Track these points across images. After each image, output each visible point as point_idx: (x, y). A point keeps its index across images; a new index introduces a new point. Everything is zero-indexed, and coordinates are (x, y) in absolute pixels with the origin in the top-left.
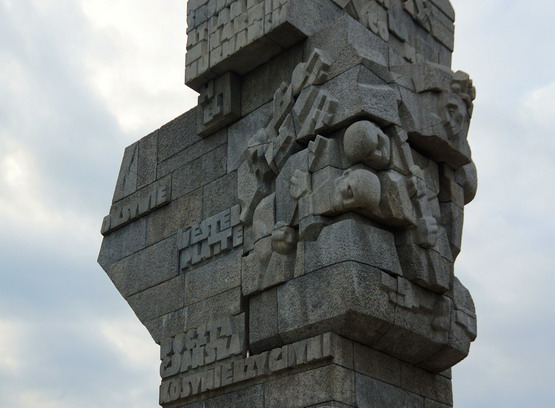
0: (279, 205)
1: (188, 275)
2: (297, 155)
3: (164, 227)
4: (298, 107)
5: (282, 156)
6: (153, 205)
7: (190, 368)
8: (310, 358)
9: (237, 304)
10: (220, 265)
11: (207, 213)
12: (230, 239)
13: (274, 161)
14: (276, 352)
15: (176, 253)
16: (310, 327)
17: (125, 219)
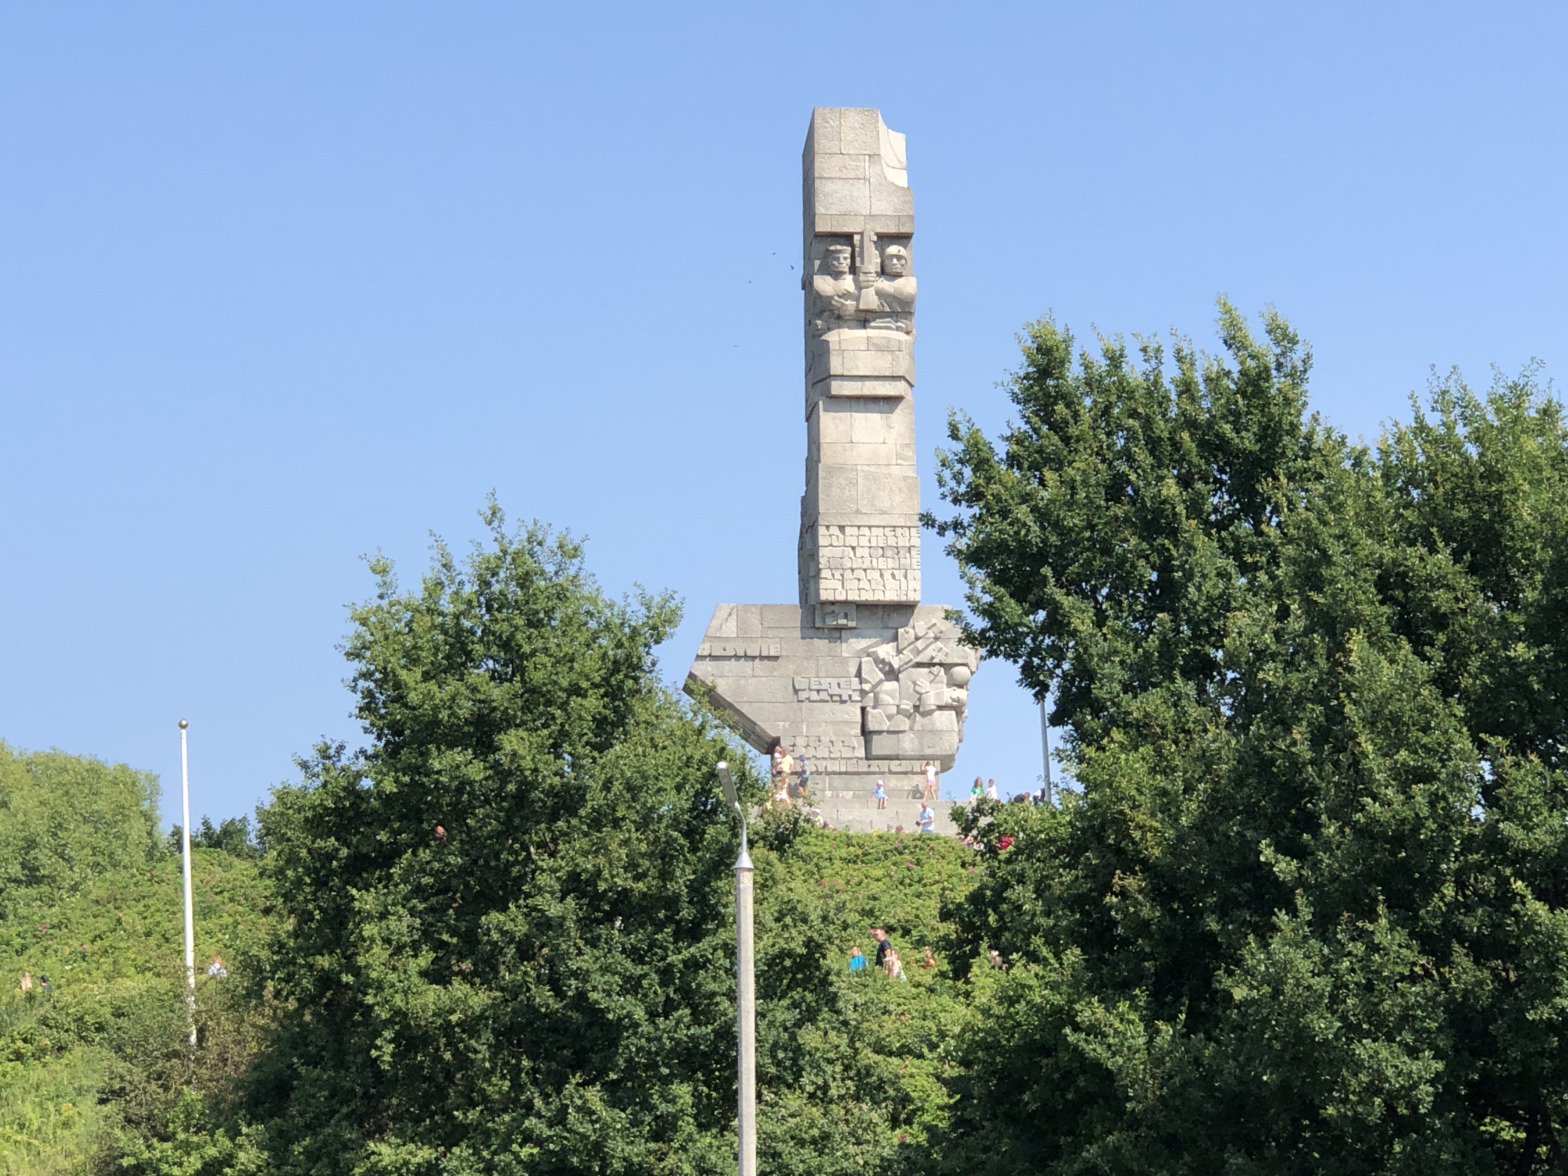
0: (904, 693)
1: (805, 705)
2: (918, 670)
3: (775, 670)
5: (904, 666)
6: (765, 654)
9: (857, 731)
12: (850, 696)
13: (898, 668)
14: (896, 762)
17: (729, 653)
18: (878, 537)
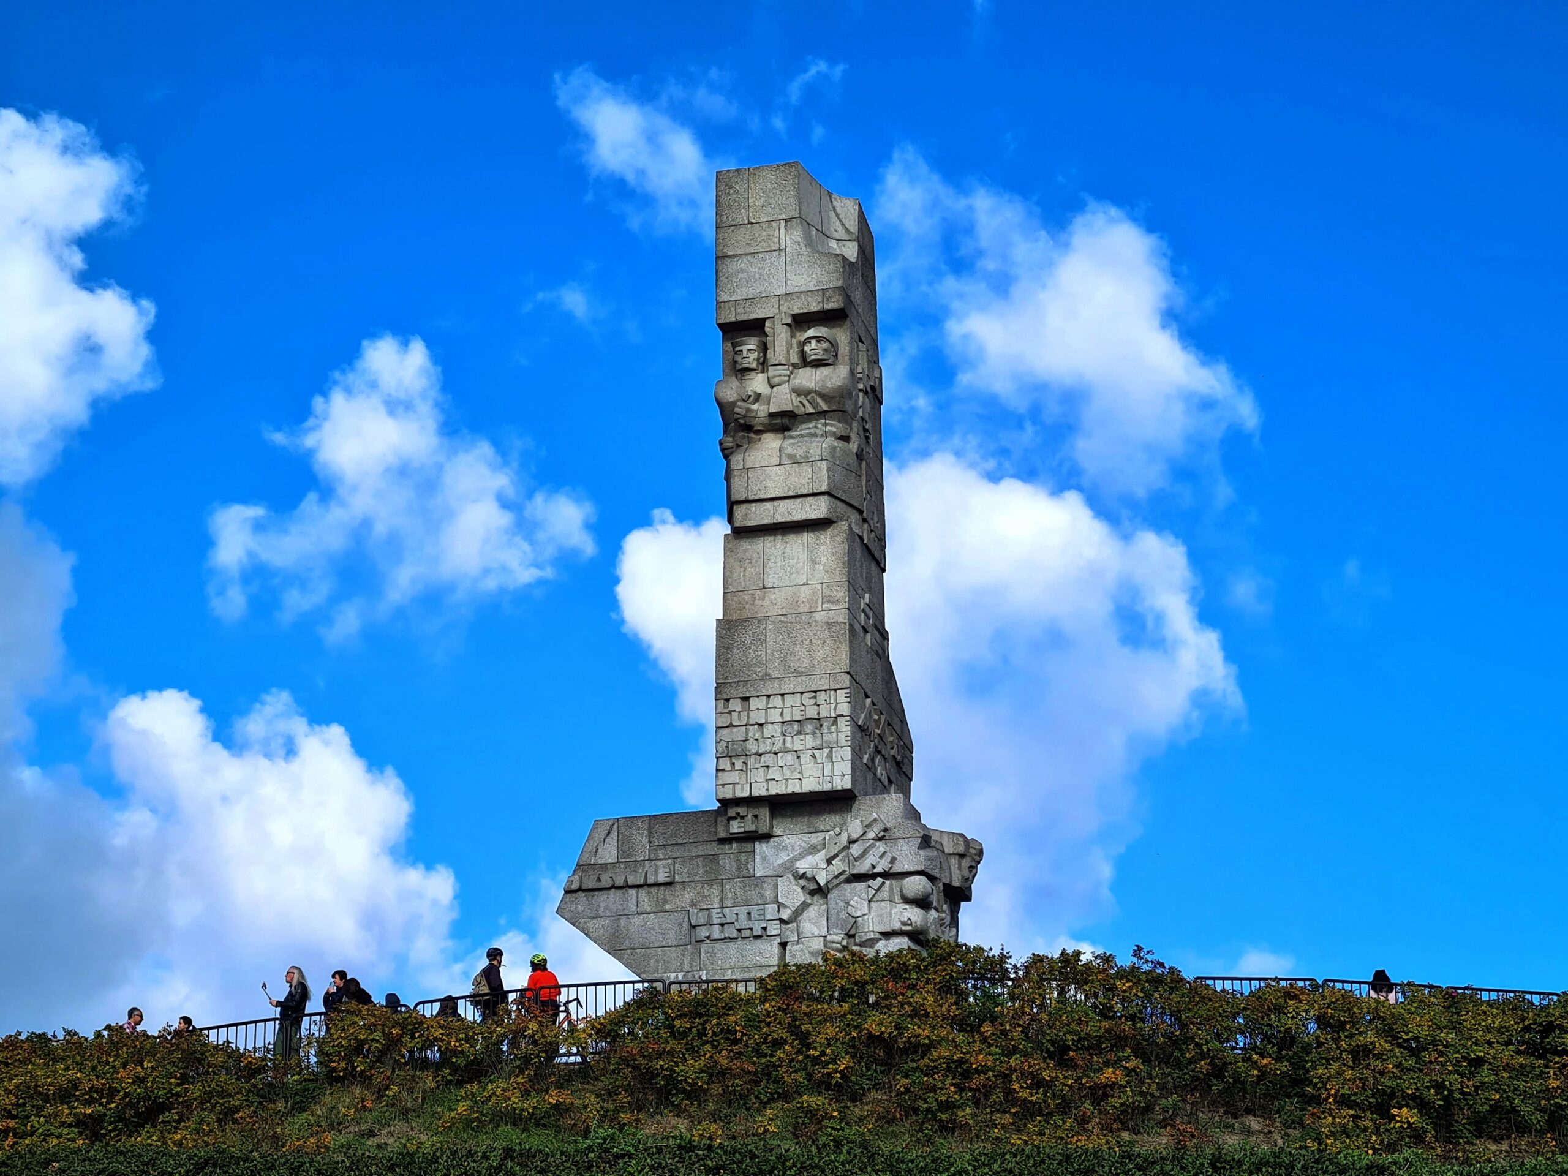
0: (833, 918)
1: (703, 948)
2: (853, 885)
3: (665, 902)
4: (856, 850)
5: (835, 882)
6: (651, 881)
10: (750, 946)
11: (731, 902)
12: (765, 929)
13: (827, 884)
15: (685, 925)
17: (599, 885)
18: (793, 708)
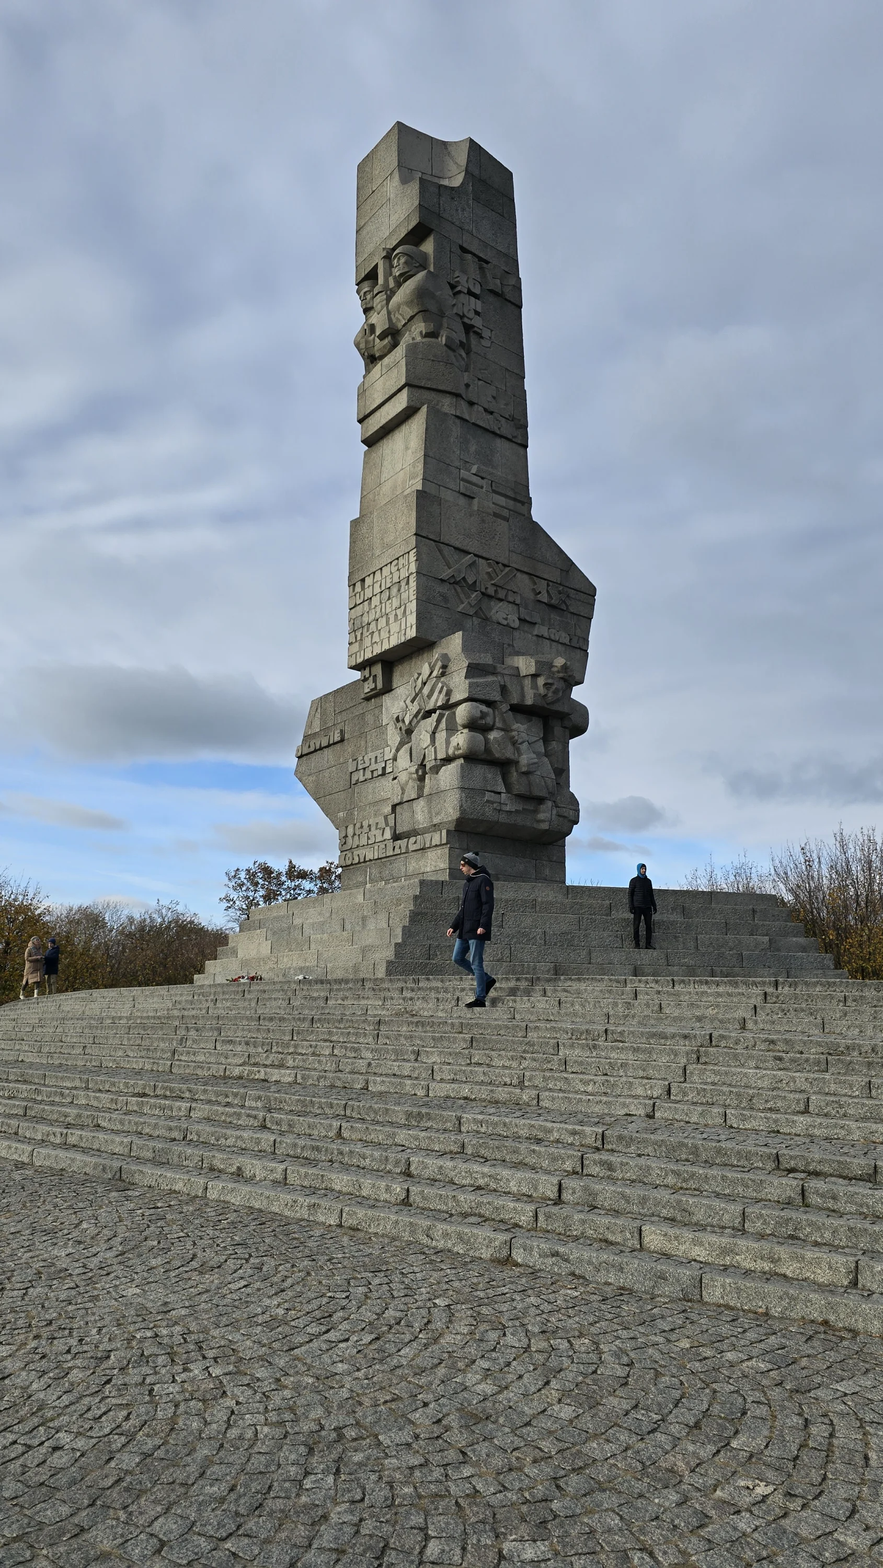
0: (414, 751)
1: (356, 789)
2: (425, 721)
3: (339, 756)
4: (426, 691)
5: (416, 721)
6: (331, 742)
7: (358, 846)
8: (434, 844)
9: (390, 809)
10: (378, 784)
11: (369, 749)
12: (384, 769)
13: (410, 723)
14: (412, 840)
15: (349, 774)
16: (435, 825)
17: (312, 749)
18: (387, 577)
